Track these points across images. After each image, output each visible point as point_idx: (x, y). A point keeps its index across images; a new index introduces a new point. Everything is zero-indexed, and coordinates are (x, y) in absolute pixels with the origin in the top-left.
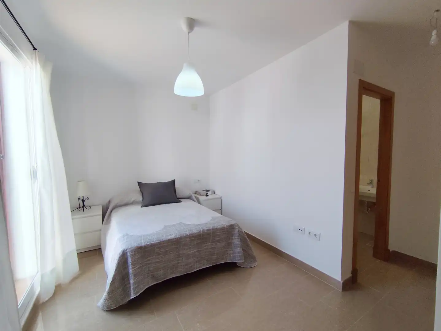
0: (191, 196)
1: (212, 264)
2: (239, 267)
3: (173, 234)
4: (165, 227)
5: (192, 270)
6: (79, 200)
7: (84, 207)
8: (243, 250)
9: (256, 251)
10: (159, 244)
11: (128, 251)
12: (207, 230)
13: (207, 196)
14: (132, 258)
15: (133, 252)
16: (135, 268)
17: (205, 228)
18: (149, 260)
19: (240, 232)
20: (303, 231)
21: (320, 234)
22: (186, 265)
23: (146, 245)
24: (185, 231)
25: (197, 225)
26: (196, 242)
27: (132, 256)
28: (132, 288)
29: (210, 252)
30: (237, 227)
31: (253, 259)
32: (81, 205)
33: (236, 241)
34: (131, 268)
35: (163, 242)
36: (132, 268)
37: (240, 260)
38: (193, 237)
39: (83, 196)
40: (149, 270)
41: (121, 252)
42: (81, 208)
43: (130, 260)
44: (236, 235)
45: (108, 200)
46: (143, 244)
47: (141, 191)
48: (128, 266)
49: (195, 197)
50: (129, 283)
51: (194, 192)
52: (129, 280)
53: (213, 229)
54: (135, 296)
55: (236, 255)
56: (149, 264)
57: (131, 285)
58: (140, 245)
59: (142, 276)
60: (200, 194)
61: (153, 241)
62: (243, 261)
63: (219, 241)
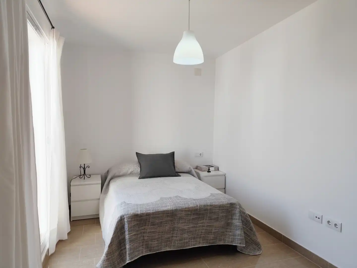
0: (191, 170)
1: (209, 244)
2: (239, 252)
3: (169, 206)
4: (162, 199)
5: (187, 246)
6: (80, 168)
7: (85, 176)
8: (245, 233)
9: (260, 237)
10: (153, 213)
11: (125, 217)
12: (204, 206)
13: (209, 171)
14: (129, 224)
15: (129, 219)
16: (131, 234)
17: (203, 203)
18: (144, 229)
19: (242, 213)
20: (320, 219)
21: (341, 223)
22: (180, 240)
23: (142, 213)
24: (181, 204)
25: (194, 200)
26: (192, 217)
27: (129, 222)
28: (127, 253)
29: (207, 230)
30: (238, 207)
31: (258, 246)
32: (83, 173)
33: (237, 222)
34: (127, 233)
35: (158, 212)
36: (129, 234)
37: (240, 243)
38: (189, 211)
39: (84, 164)
40: (144, 239)
41: (119, 217)
42: (82, 176)
43: (126, 226)
44: (237, 216)
45: (107, 170)
46: (139, 213)
47: (139, 162)
48: (124, 232)
49: (195, 172)
50: (125, 248)
51: (195, 167)
52: (125, 245)
53: (211, 206)
54: (130, 261)
55: (237, 237)
56: (144, 233)
57: (127, 250)
58: (137, 213)
59: (138, 244)
60: (201, 170)
61: (149, 211)
62: (245, 246)
63: (217, 219)
